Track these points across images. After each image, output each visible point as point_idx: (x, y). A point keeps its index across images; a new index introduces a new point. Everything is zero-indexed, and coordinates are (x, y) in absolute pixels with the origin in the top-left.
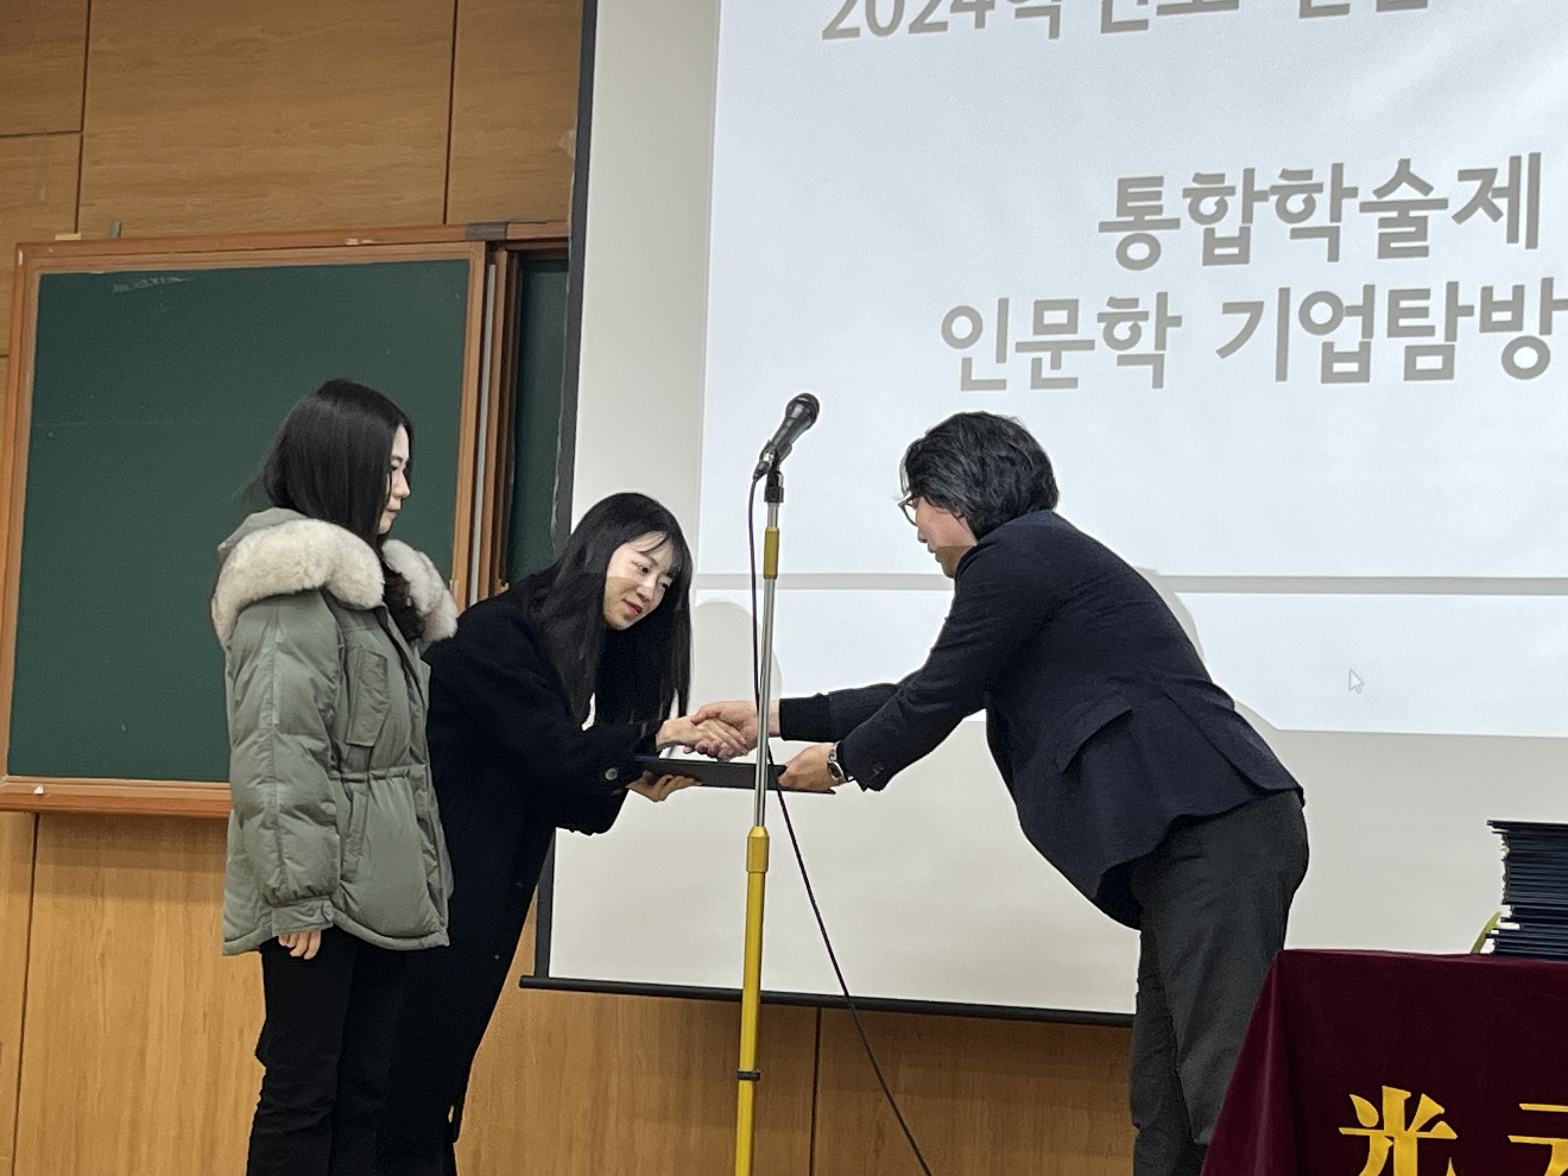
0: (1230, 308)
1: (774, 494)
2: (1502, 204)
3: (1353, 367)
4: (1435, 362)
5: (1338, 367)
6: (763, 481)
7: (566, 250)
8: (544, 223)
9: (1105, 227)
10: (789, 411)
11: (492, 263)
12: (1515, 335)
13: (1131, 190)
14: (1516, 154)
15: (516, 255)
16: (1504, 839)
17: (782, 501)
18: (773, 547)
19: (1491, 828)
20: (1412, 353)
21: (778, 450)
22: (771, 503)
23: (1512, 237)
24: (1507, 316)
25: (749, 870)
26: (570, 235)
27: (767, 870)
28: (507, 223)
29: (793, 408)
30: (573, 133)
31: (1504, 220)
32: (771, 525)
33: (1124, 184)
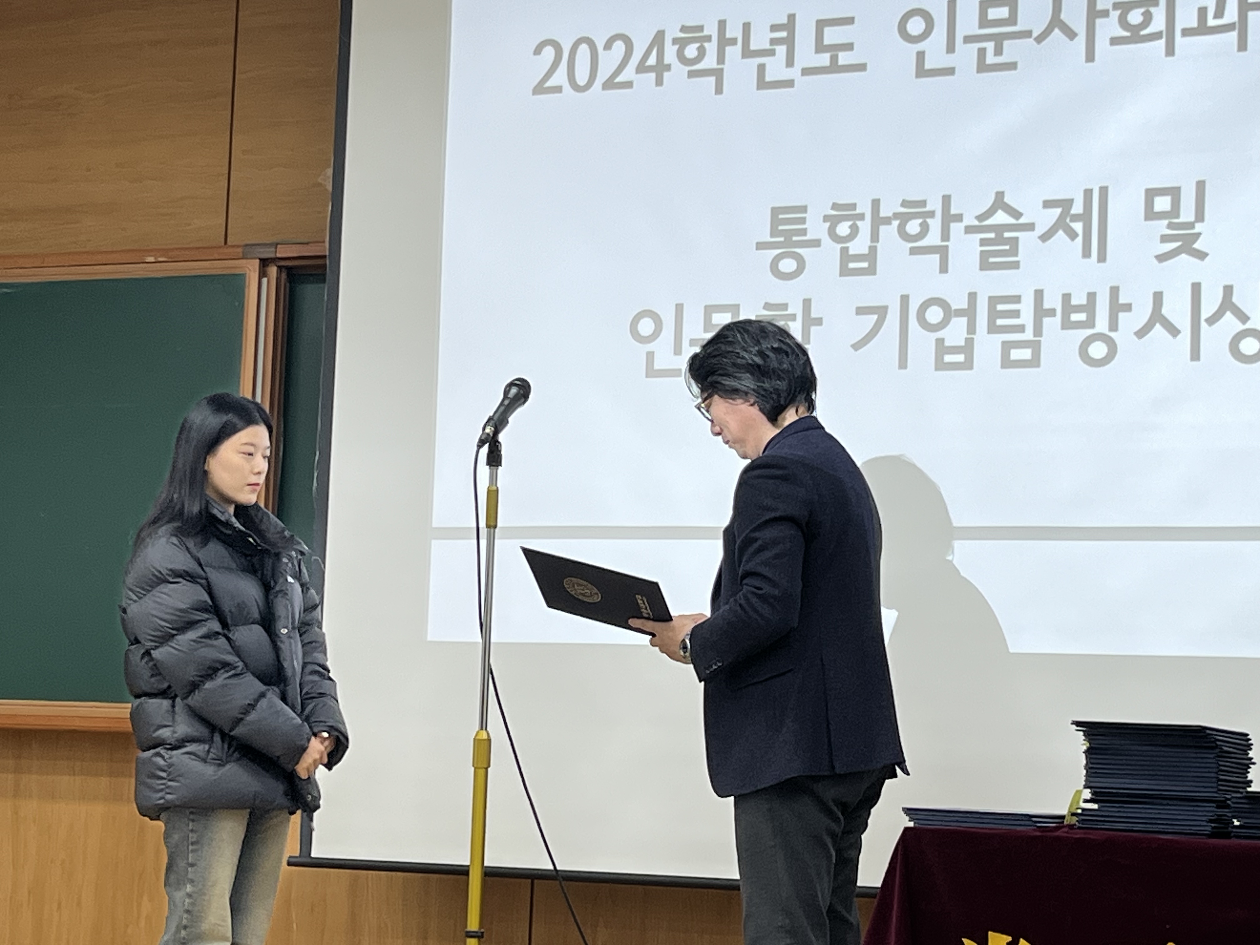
0: (861, 311)
1: (494, 459)
2: (1078, 227)
3: (960, 358)
4: (1025, 354)
5: (948, 358)
6: (485, 449)
7: (325, 266)
8: (307, 243)
9: (761, 246)
10: (506, 393)
11: (266, 276)
12: (1089, 332)
13: (781, 216)
14: (1089, 187)
15: (283, 270)
16: (1084, 735)
17: (501, 465)
18: (493, 503)
19: (1074, 727)
20: (1007, 346)
21: (497, 423)
22: (492, 467)
23: (1086, 253)
24: (1081, 317)
25: (475, 766)
26: (327, 254)
27: (489, 766)
28: (277, 244)
29: (509, 390)
30: (330, 172)
31: (1080, 239)
32: (492, 484)
33: (775, 211)
